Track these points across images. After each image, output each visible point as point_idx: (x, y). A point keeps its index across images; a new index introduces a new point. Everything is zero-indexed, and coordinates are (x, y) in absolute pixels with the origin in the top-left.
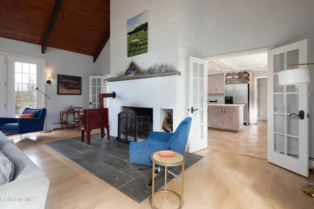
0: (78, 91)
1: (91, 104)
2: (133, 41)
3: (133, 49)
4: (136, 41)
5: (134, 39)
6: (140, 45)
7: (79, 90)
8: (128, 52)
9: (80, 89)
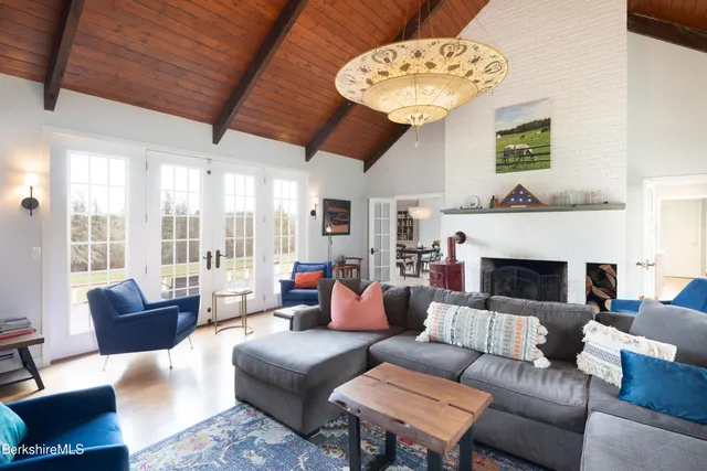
0: (343, 228)
1: (372, 250)
2: (512, 147)
3: (511, 160)
4: (518, 147)
5: (515, 143)
6: (532, 155)
7: (346, 226)
8: (497, 165)
9: (348, 223)
